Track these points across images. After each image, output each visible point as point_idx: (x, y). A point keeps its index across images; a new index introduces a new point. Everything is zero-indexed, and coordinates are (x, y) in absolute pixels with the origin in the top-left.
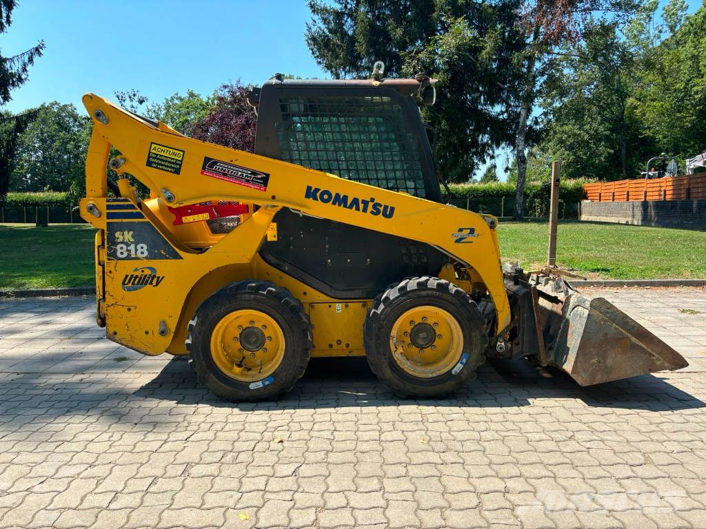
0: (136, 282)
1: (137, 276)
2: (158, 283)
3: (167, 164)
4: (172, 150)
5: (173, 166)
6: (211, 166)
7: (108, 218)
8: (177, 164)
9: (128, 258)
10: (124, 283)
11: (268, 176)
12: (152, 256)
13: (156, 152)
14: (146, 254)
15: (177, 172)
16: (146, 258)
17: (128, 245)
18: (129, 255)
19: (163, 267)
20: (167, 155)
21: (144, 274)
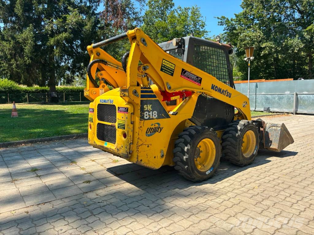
0: (152, 132)
1: (152, 128)
2: (160, 131)
3: (168, 70)
4: (171, 64)
5: (171, 72)
6: (184, 73)
7: (141, 97)
8: (172, 71)
9: (149, 119)
10: (147, 133)
11: (201, 79)
12: (159, 117)
13: (164, 64)
14: (156, 116)
15: (172, 75)
16: (157, 118)
17: (149, 112)
18: (149, 117)
19: (163, 122)
20: (169, 66)
21: (155, 127)
